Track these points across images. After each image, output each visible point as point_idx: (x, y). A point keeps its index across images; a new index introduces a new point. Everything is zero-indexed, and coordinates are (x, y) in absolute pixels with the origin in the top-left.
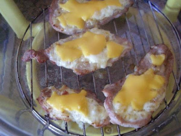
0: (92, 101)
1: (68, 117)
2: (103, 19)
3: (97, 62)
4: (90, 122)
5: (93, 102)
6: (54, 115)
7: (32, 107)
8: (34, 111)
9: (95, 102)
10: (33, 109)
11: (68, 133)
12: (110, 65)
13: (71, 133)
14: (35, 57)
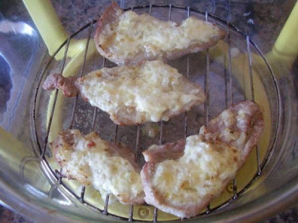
0: (126, 164)
1: (87, 177)
2: (172, 51)
3: (147, 111)
4: (115, 193)
5: (127, 166)
6: (68, 171)
7: (42, 155)
8: (44, 161)
9: (130, 167)
10: (44, 158)
11: (84, 202)
12: (166, 119)
13: (88, 204)
14: (61, 87)
